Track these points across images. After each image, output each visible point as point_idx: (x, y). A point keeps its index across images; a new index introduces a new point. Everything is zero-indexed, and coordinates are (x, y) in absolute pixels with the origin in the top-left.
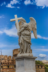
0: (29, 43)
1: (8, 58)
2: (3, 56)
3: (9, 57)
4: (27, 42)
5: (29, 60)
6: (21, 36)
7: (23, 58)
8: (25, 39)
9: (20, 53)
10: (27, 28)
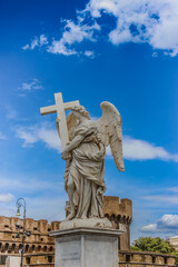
0: (98, 186)
1: (49, 230)
2: (31, 221)
3: (53, 224)
4: (91, 182)
5: (96, 240)
6: (73, 164)
7: (76, 234)
8: (85, 171)
9: (70, 216)
10: (90, 138)
